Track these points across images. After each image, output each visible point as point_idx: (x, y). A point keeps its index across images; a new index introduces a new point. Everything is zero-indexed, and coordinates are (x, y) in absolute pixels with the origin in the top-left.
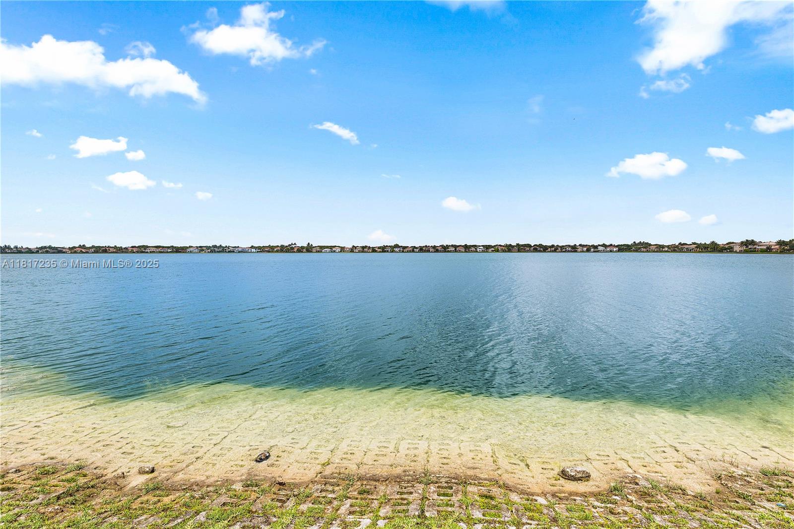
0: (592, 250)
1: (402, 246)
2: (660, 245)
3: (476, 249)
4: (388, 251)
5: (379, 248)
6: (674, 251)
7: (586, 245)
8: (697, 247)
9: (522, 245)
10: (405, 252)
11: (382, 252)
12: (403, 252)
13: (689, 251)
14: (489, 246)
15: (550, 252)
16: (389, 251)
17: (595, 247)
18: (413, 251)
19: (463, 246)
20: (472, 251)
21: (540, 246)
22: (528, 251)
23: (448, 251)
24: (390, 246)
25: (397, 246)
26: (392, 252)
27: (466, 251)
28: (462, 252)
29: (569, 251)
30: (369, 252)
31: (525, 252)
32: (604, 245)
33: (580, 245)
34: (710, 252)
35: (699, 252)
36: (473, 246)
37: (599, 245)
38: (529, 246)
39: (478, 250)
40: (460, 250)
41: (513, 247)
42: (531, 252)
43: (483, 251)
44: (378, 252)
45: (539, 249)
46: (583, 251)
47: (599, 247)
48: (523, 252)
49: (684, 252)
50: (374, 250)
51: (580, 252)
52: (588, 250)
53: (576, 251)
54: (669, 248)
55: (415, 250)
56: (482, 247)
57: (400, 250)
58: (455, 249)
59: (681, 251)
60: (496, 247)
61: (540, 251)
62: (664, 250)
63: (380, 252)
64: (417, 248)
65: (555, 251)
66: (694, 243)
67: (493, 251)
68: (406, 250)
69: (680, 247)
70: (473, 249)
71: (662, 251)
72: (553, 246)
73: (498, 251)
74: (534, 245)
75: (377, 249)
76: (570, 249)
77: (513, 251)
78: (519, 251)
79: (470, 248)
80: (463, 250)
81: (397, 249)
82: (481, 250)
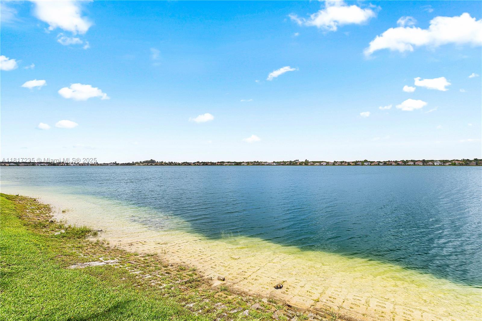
1: (370, 161)
3: (433, 163)
4: (359, 165)
5: (353, 162)
11: (355, 165)
12: (371, 165)
14: (445, 161)
18: (379, 165)
19: (421, 161)
20: (429, 165)
23: (408, 165)
25: (366, 161)
26: (363, 165)
30: (346, 165)
36: (430, 161)
39: (435, 164)
40: (418, 164)
41: (471, 161)
43: (440, 165)
50: (349, 164)
55: (380, 164)
56: (439, 162)
57: (368, 164)
58: (414, 164)
60: (454, 162)
63: (353, 165)
64: (381, 162)
67: (450, 164)
68: (373, 164)
70: (430, 163)
73: (455, 165)
75: (351, 163)
77: (471, 165)
78: (477, 165)
79: (428, 162)
80: (421, 164)
81: (366, 163)
82: (438, 164)
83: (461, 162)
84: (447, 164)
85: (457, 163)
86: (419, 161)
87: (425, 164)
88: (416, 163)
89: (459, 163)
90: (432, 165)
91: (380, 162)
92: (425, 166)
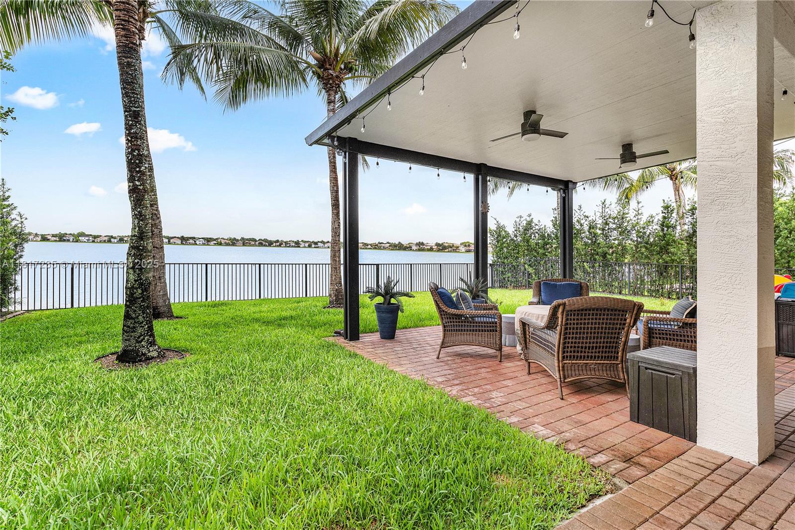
0: (313, 246)
1: (91, 235)
2: (365, 244)
3: (195, 241)
4: (68, 240)
5: (53, 236)
6: (375, 248)
7: (308, 242)
8: (390, 246)
9: (247, 240)
10: (97, 242)
11: (60, 241)
12: (93, 241)
13: (384, 248)
14: (210, 238)
15: (275, 246)
16: (71, 240)
17: (316, 243)
18: (109, 241)
19: (178, 238)
20: (190, 244)
21: (266, 240)
22: (253, 245)
24: (71, 234)
25: (82, 234)
26: (77, 241)
27: (182, 244)
28: (178, 244)
29: (292, 247)
30: (36, 241)
31: (251, 246)
32: (322, 242)
33: (302, 241)
34: (398, 249)
35: (392, 250)
36: (191, 238)
37: (319, 242)
38: (255, 240)
39: (198, 242)
40: (175, 243)
41: (238, 240)
42: (257, 246)
43: (204, 244)
44: (52, 241)
45: (264, 243)
46: (305, 247)
47: (319, 243)
48: (248, 246)
49: (382, 249)
50: (44, 239)
51: (303, 247)
52: (310, 246)
53: (299, 247)
54: (372, 246)
55: (112, 240)
56: (202, 240)
57: (88, 240)
58: (169, 241)
59: (380, 248)
60: (219, 240)
61: (265, 246)
62: (368, 247)
63: (56, 241)
64: (115, 238)
65: (280, 246)
66: (388, 243)
67: (215, 244)
68: (99, 240)
69: (379, 245)
70: (191, 241)
71: (366, 248)
72: (277, 241)
73: (220, 244)
74: (259, 240)
75: (49, 237)
76: (294, 244)
77: (237, 245)
78: (244, 245)
79: (188, 240)
80: (179, 242)
81: (83, 238)
82: (201, 242)
83: (227, 241)
84: (212, 243)
85: (223, 242)
86: (175, 237)
87: (184, 243)
88: (171, 241)
89: (226, 243)
90: (193, 244)
91: (112, 237)
92: (185, 244)
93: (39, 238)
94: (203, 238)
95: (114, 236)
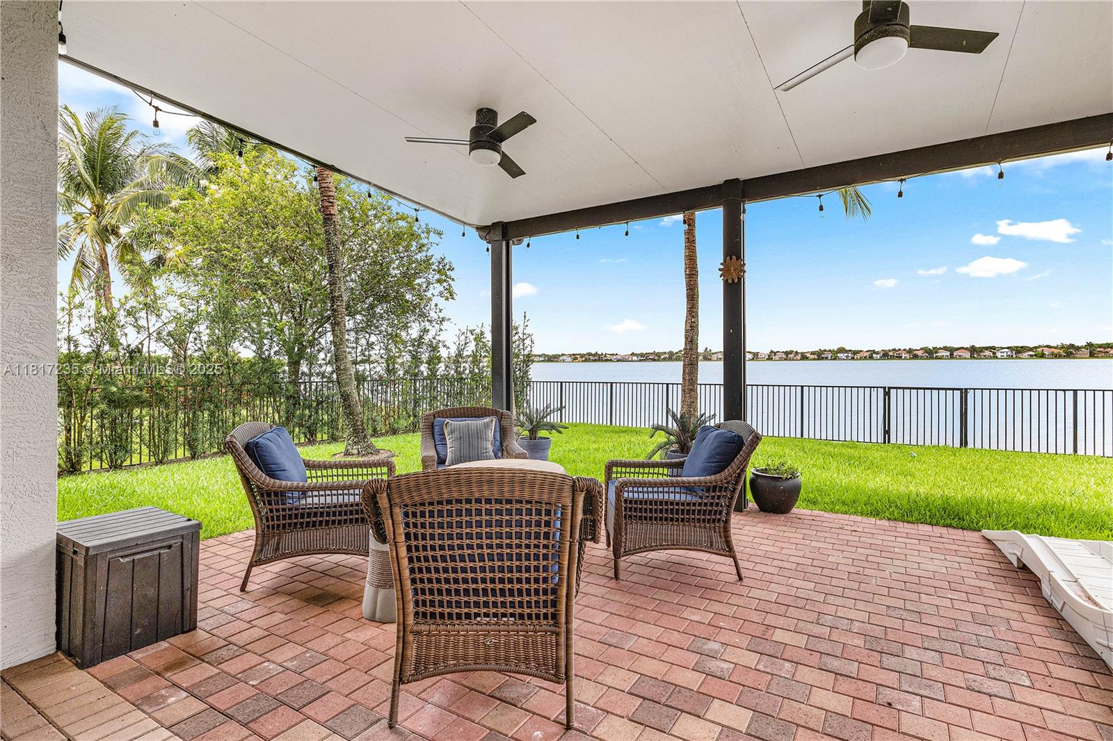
1: (850, 351)
3: (994, 353)
4: (827, 358)
5: (812, 353)
9: (1100, 346)
10: (857, 359)
11: (818, 359)
12: (853, 358)
14: (1022, 347)
16: (829, 358)
18: (871, 358)
19: (966, 349)
20: (986, 358)
23: (937, 358)
24: (830, 351)
25: (842, 350)
26: (835, 359)
27: (972, 357)
28: (965, 358)
30: (796, 360)
36: (987, 348)
39: (999, 355)
40: (960, 356)
41: (1078, 348)
43: (1010, 357)
44: (811, 360)
48: (1102, 357)
50: (804, 357)
55: (874, 356)
56: (1007, 350)
57: (847, 357)
58: (952, 354)
60: (1040, 350)
63: (814, 359)
64: (877, 353)
67: (1031, 356)
68: (858, 356)
70: (987, 353)
73: (1042, 356)
75: (808, 355)
77: (1078, 356)
78: (1092, 355)
79: (981, 351)
80: (968, 355)
81: (842, 355)
82: (1005, 354)
83: (1056, 351)
84: (1026, 355)
85: (1046, 353)
86: (962, 348)
87: (975, 356)
88: (955, 354)
89: (1053, 354)
90: (991, 358)
91: (874, 352)
92: (976, 359)
93: (799, 357)
94: (1008, 348)
95: (876, 350)
